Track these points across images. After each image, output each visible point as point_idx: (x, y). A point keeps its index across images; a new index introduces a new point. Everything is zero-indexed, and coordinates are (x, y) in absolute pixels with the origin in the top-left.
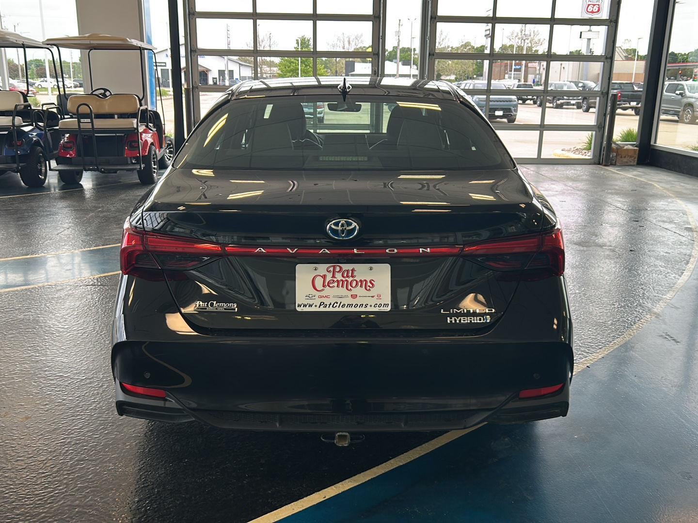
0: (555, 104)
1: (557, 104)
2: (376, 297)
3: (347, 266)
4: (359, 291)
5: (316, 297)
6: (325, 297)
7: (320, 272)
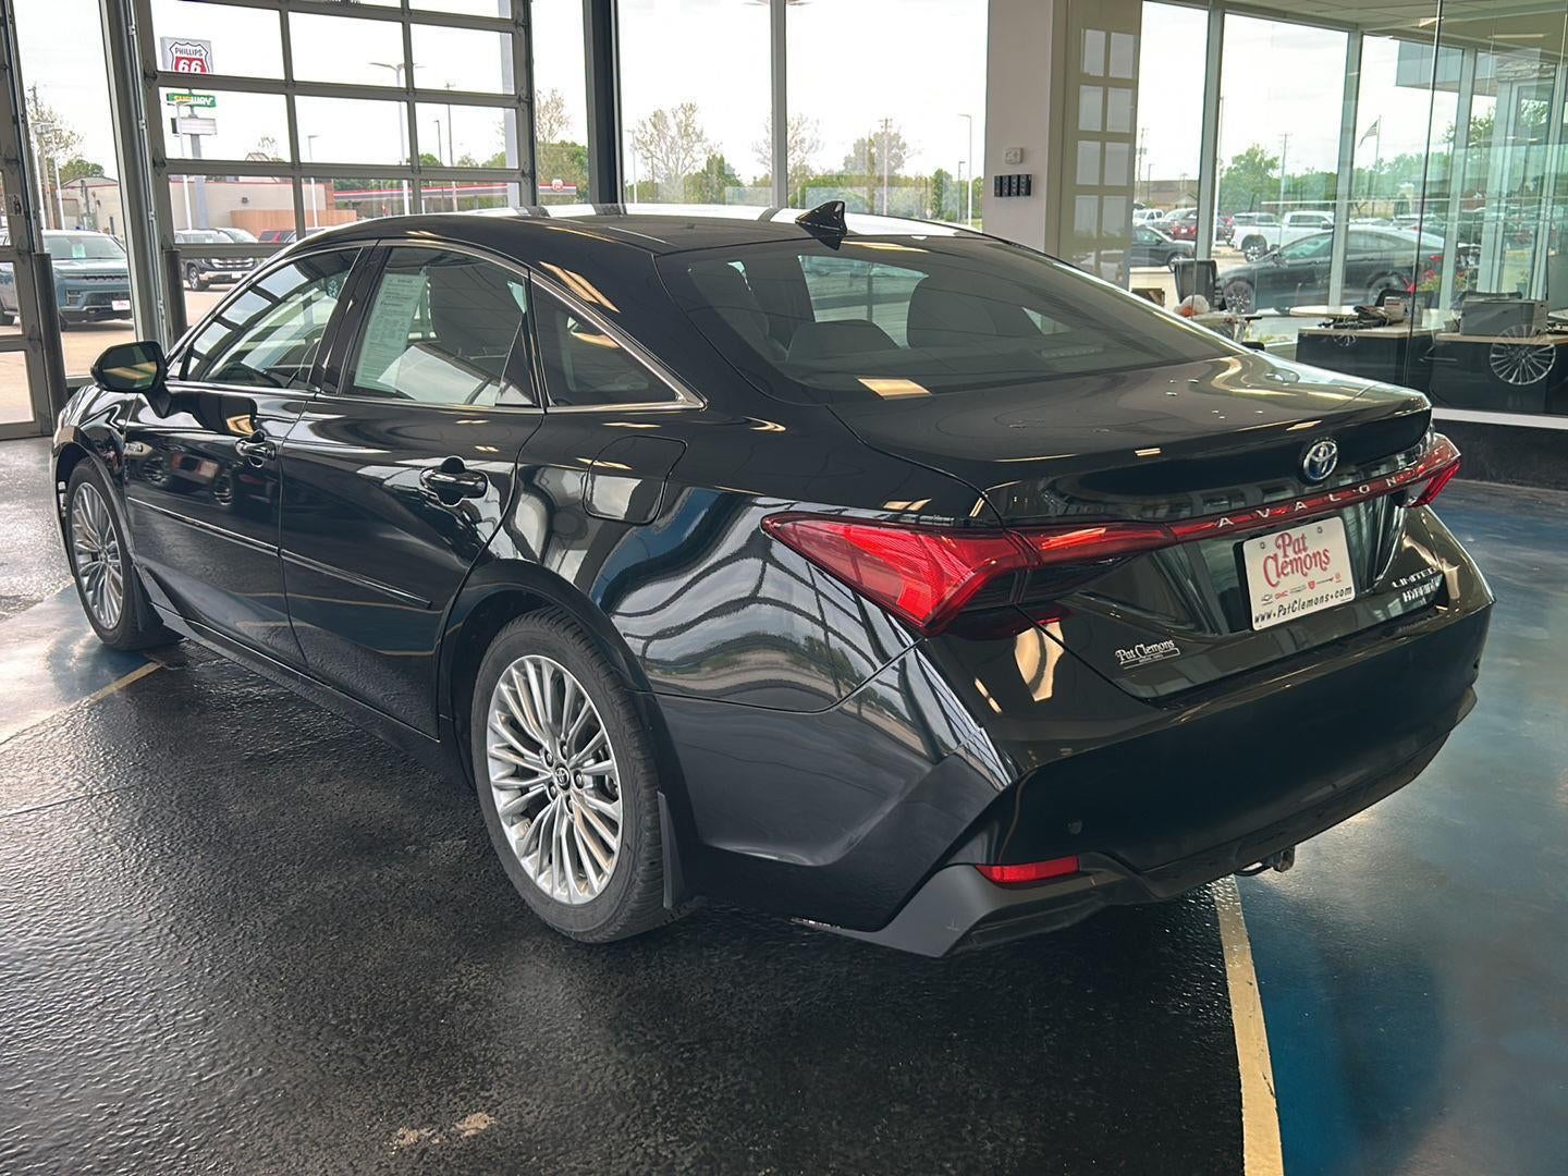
0: (195, 281)
1: (199, 281)
2: (1335, 579)
3: (1295, 533)
4: (1315, 573)
5: (1273, 599)
6: (1283, 595)
7: (1271, 550)
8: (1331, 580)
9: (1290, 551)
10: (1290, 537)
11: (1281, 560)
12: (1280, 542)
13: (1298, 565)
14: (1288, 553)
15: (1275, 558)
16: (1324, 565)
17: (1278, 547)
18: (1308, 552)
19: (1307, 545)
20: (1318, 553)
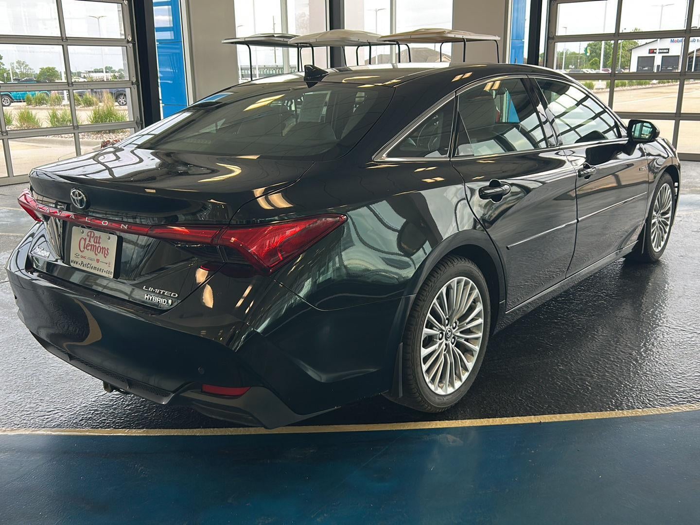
2: (108, 264)
3: (97, 234)
4: (100, 256)
5: (80, 257)
6: (84, 257)
7: (84, 235)
8: (107, 264)
9: (92, 240)
10: (94, 235)
11: (87, 242)
12: (89, 234)
13: (94, 249)
14: (91, 241)
15: (85, 240)
16: (105, 255)
17: (88, 236)
18: (100, 245)
19: (100, 241)
20: (105, 248)
